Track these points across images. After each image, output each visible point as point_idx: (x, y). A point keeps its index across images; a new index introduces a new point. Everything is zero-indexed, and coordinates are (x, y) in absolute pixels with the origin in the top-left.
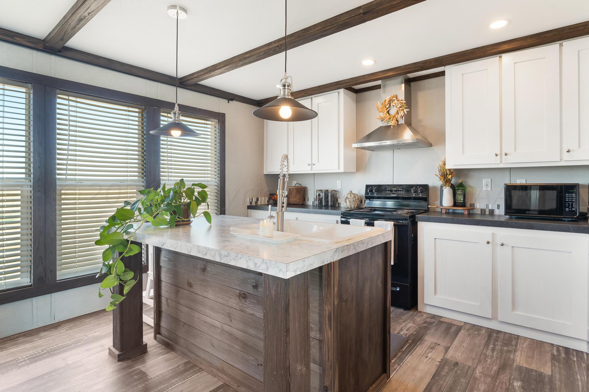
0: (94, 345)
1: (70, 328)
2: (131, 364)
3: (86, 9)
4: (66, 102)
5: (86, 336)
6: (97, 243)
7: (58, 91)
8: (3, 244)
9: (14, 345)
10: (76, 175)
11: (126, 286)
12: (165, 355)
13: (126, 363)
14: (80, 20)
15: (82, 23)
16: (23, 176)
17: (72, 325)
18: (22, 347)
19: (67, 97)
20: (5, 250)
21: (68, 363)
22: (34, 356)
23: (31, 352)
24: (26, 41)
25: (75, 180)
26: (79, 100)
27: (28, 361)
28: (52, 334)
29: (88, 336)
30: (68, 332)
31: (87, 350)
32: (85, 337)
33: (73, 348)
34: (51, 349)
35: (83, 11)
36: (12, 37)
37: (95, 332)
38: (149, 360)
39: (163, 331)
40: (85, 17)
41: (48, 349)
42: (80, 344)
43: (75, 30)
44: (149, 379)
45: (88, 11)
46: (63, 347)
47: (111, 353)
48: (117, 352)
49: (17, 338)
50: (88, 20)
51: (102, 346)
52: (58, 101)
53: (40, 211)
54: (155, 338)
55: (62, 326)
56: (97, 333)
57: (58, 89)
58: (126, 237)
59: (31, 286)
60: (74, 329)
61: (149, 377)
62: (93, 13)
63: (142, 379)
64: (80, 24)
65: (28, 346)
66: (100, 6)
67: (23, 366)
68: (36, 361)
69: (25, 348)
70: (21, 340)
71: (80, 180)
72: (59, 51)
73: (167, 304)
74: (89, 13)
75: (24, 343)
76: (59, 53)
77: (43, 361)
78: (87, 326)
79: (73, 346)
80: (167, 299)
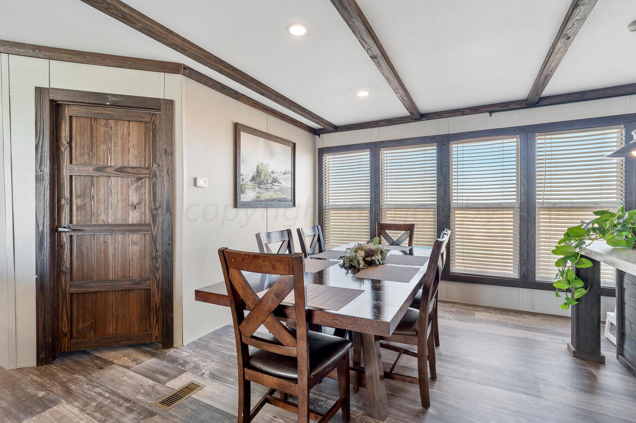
0: (557, 337)
1: (544, 320)
2: (585, 364)
3: (547, 69)
4: (543, 141)
5: (554, 329)
6: (554, 252)
7: (537, 134)
8: (503, 247)
9: (508, 314)
10: (551, 199)
11: (576, 292)
12: (624, 376)
13: (580, 361)
14: (546, 77)
15: (547, 79)
16: (515, 201)
17: (545, 318)
18: (511, 318)
19: (544, 137)
20: (504, 251)
21: (536, 339)
22: (517, 325)
23: (516, 323)
24: (515, 105)
25: (551, 203)
26: (553, 136)
27: (513, 327)
28: (530, 318)
29: (555, 330)
30: (542, 321)
31: (551, 338)
32: (552, 329)
33: (542, 332)
34: (528, 326)
35: (546, 71)
36: (507, 106)
37: (562, 330)
38: (603, 370)
39: (626, 354)
40: (549, 74)
41: (525, 325)
42: (547, 332)
43: (544, 85)
44: (597, 382)
45: (550, 70)
46: (535, 328)
47: (569, 348)
48: (573, 349)
49: (510, 311)
50: (551, 75)
51: (564, 341)
52: (538, 141)
53: (524, 226)
54: (618, 357)
55: (538, 316)
56: (563, 331)
57: (536, 133)
58: (577, 250)
59: (519, 279)
60: (546, 321)
61: (598, 381)
62: (554, 69)
63: (591, 378)
64: (547, 80)
65: (515, 318)
66: (557, 62)
67: (510, 327)
68: (517, 329)
69: (512, 319)
70: (512, 313)
71: (554, 203)
72: (537, 103)
73: (630, 328)
74: (551, 71)
75: (513, 316)
76: (537, 105)
77: (521, 331)
78: (557, 323)
79: (542, 331)
80: (631, 323)
